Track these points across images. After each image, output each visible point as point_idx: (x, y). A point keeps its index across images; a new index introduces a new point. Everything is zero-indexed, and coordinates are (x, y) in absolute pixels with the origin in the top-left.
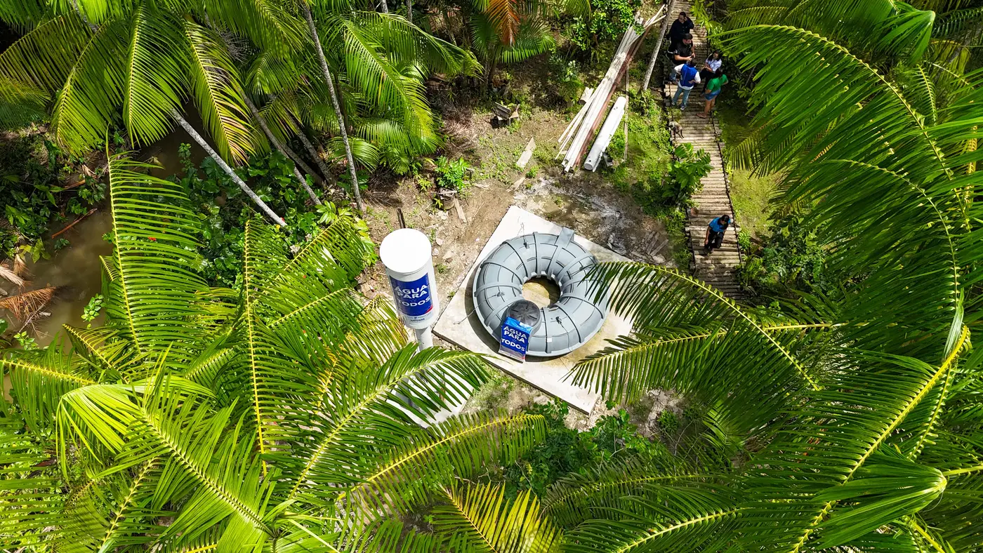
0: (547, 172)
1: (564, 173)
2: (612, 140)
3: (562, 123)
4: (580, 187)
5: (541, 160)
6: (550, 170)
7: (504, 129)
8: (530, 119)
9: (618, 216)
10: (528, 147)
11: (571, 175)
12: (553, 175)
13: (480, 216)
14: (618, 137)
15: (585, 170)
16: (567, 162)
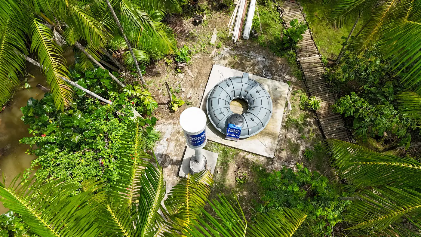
0: (226, 44)
1: (234, 43)
2: (253, 22)
3: (227, 17)
4: (243, 48)
5: (221, 38)
6: (227, 43)
7: (200, 26)
8: (211, 18)
9: (264, 60)
10: (214, 33)
11: (238, 43)
12: (229, 45)
13: (199, 73)
14: (256, 20)
15: (243, 39)
16: (235, 37)
